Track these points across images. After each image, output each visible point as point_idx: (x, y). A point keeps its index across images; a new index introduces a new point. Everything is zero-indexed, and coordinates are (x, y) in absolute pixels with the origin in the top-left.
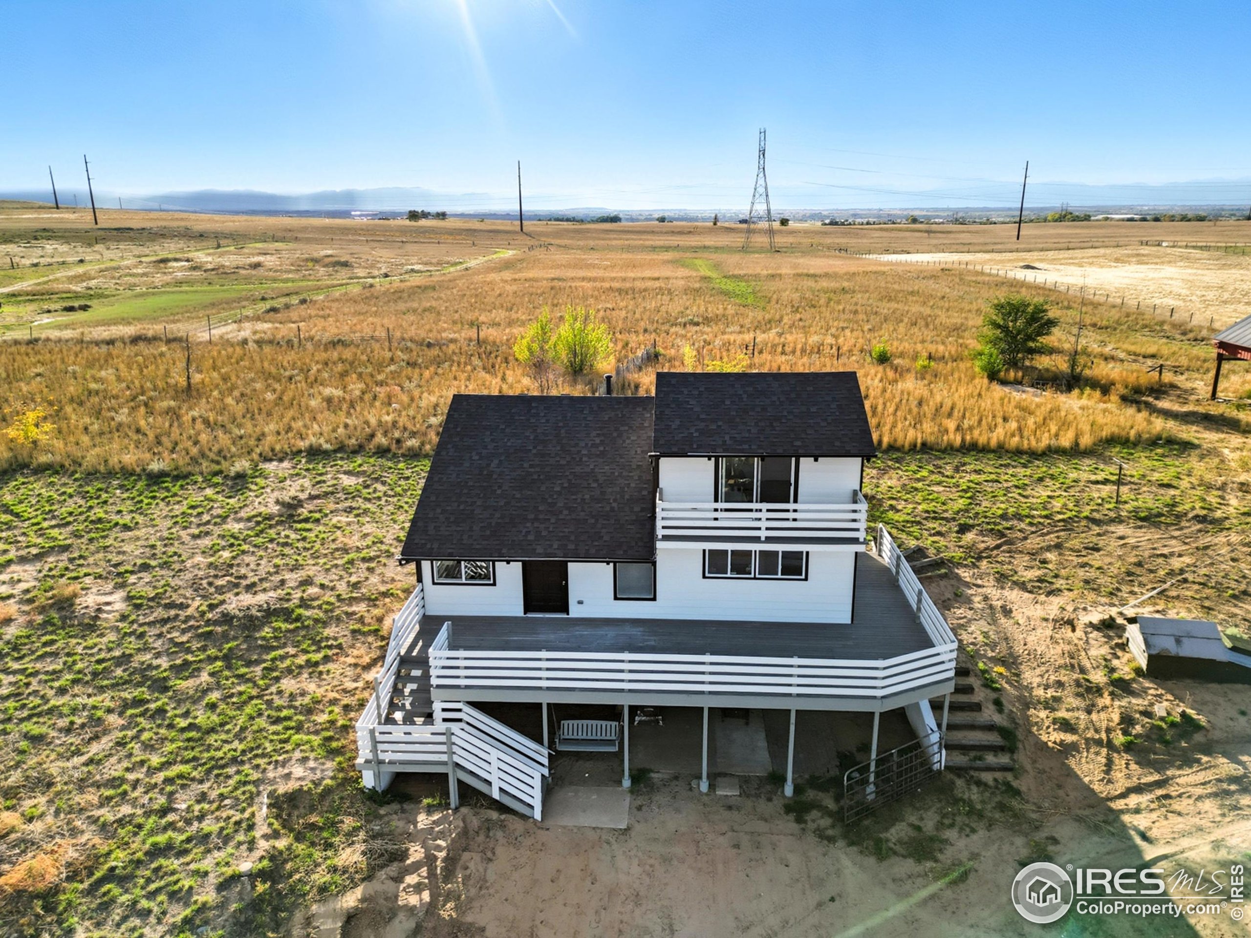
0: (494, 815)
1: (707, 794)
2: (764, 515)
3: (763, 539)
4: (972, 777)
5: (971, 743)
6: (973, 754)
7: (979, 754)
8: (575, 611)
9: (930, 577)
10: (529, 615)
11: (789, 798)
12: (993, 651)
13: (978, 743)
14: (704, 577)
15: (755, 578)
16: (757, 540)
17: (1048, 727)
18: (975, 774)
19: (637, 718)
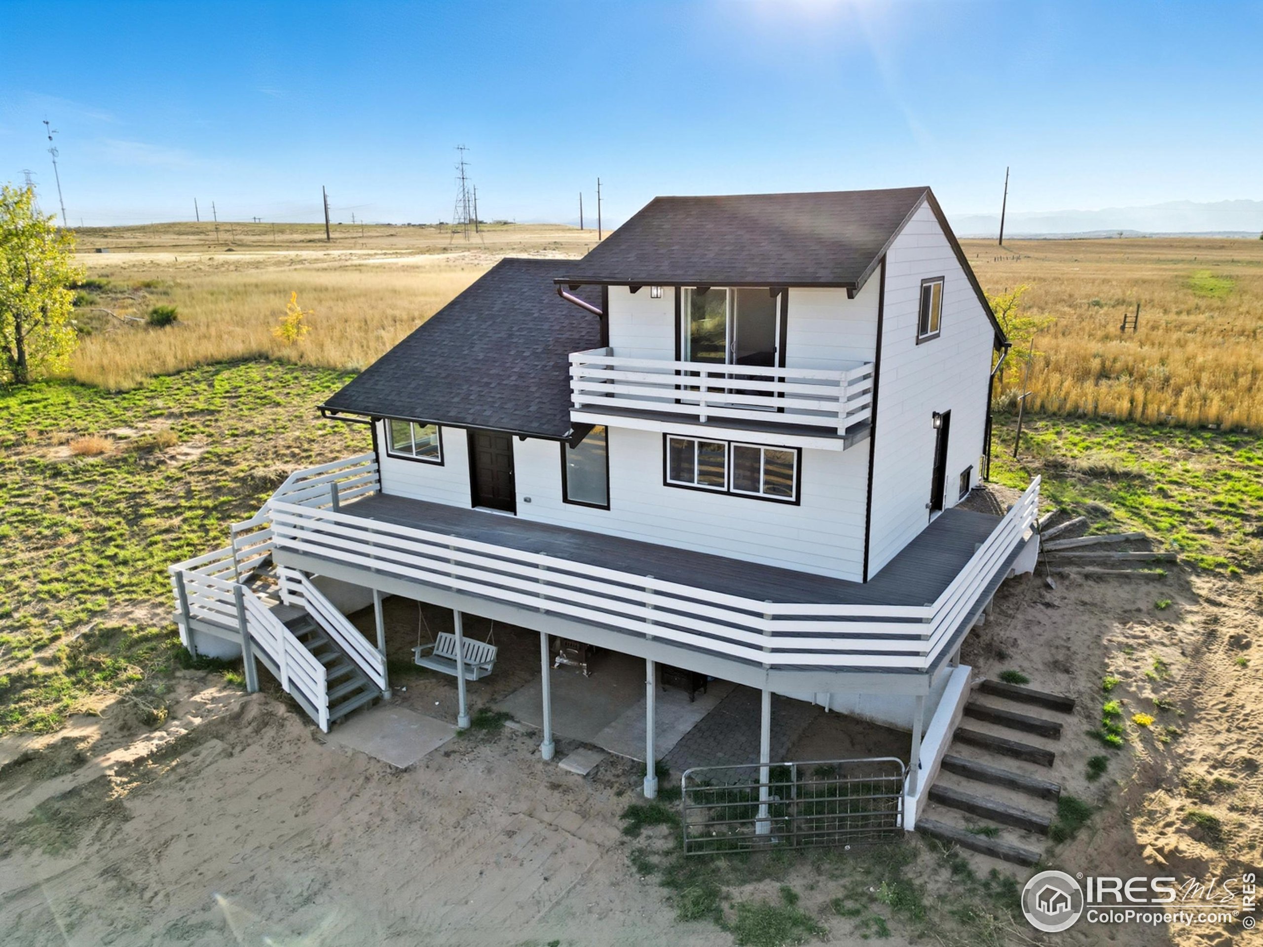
0: (281, 709)
1: (546, 763)
2: (703, 382)
3: (703, 419)
4: (956, 855)
5: (990, 805)
6: (983, 823)
7: (992, 825)
8: (524, 512)
9: (1127, 576)
10: (477, 509)
11: (647, 800)
12: (1154, 691)
13: (1001, 809)
14: (666, 484)
15: (728, 493)
16: (693, 419)
17: (1170, 824)
18: (964, 854)
19: (558, 660)
